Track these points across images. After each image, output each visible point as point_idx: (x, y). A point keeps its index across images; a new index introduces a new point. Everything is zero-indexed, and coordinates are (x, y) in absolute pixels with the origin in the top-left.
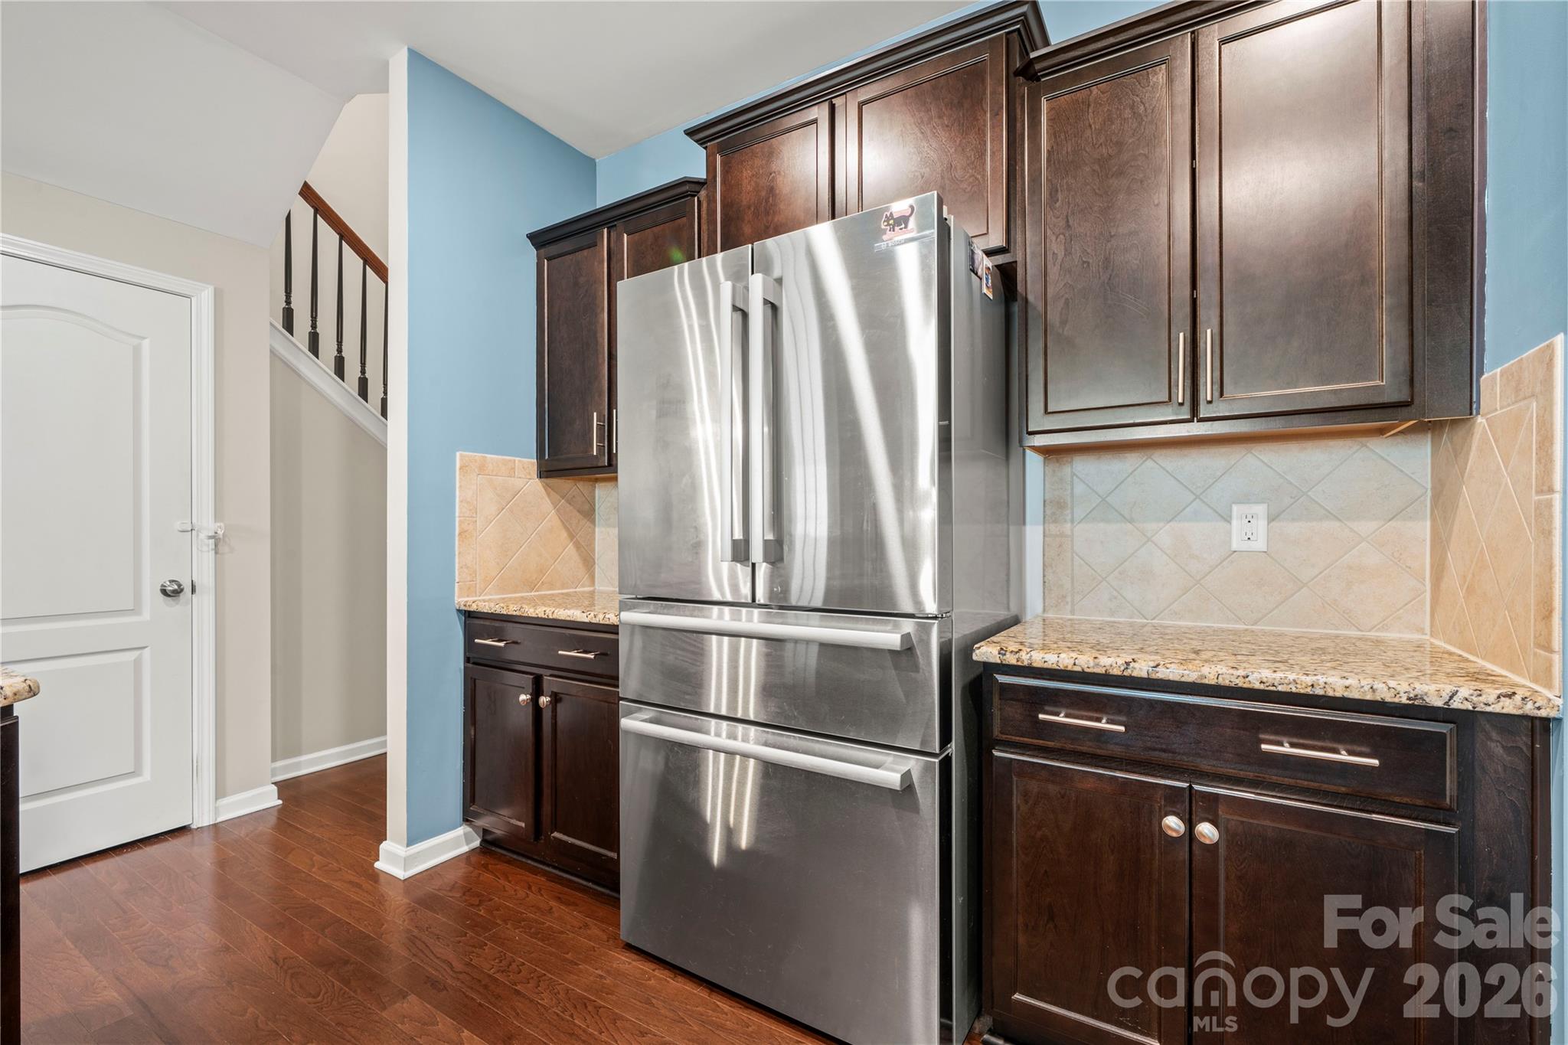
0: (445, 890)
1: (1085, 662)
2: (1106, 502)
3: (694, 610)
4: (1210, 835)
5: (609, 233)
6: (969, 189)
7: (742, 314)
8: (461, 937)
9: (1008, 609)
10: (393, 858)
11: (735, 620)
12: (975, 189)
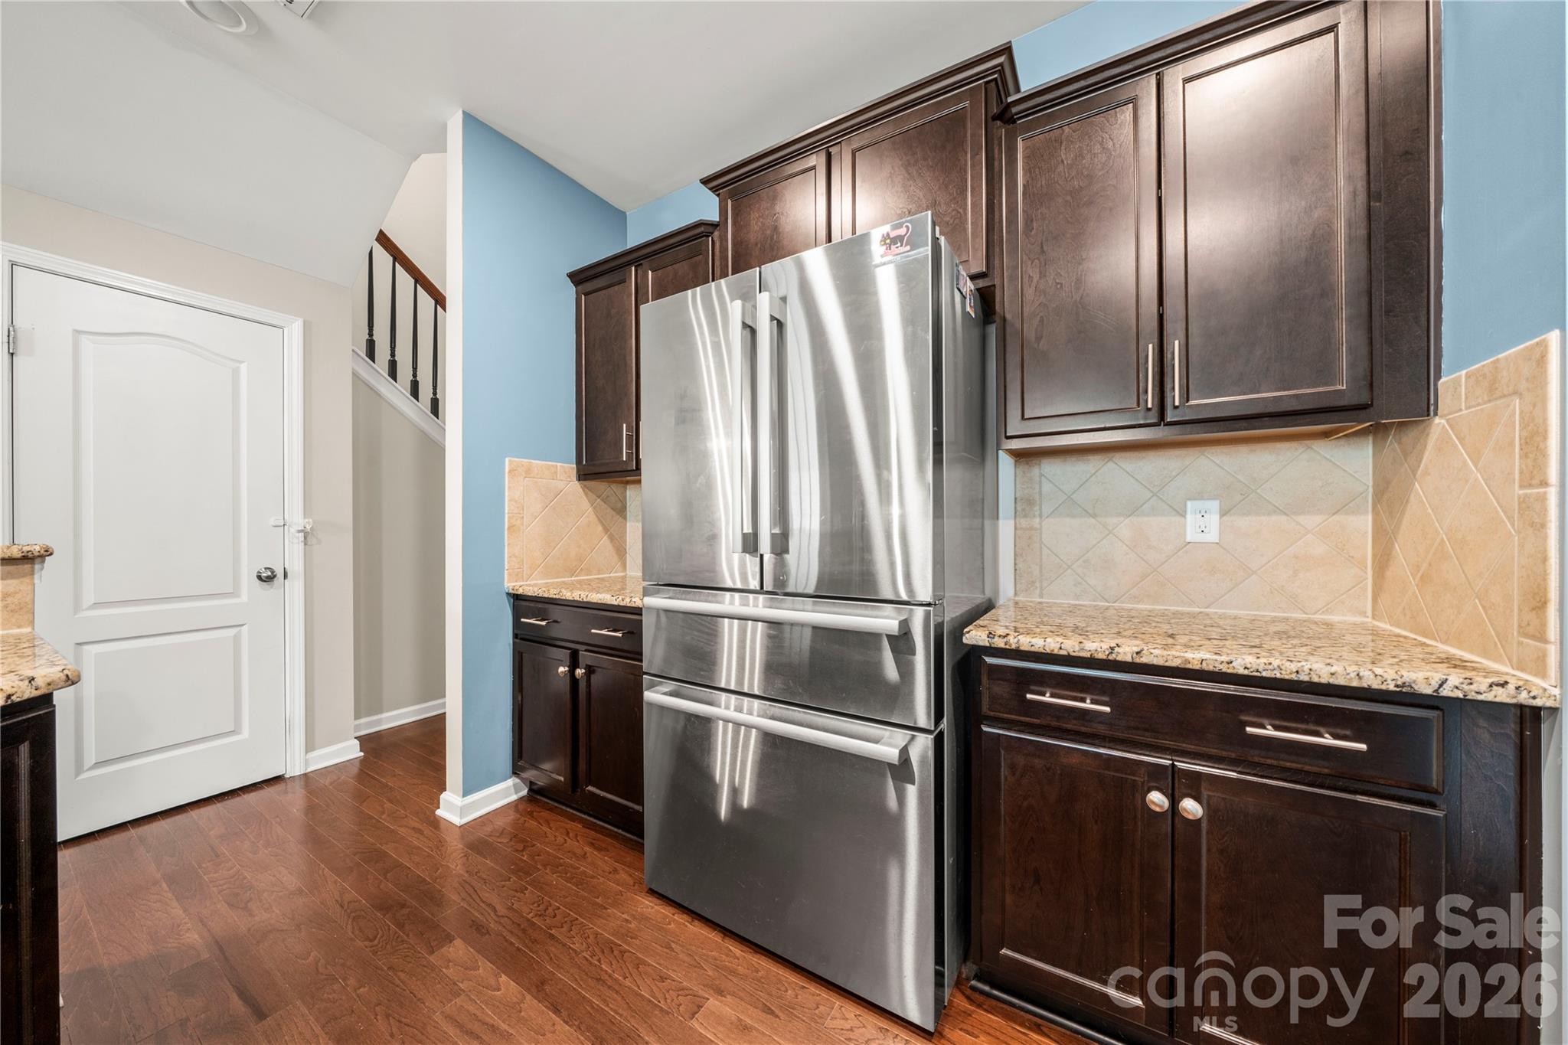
0: (495, 836)
1: (1070, 646)
2: (1072, 499)
3: (708, 596)
4: (1194, 811)
5: (636, 271)
6: (952, 221)
7: (751, 330)
8: (505, 881)
9: (983, 592)
10: (451, 807)
11: (744, 605)
12: (957, 221)
